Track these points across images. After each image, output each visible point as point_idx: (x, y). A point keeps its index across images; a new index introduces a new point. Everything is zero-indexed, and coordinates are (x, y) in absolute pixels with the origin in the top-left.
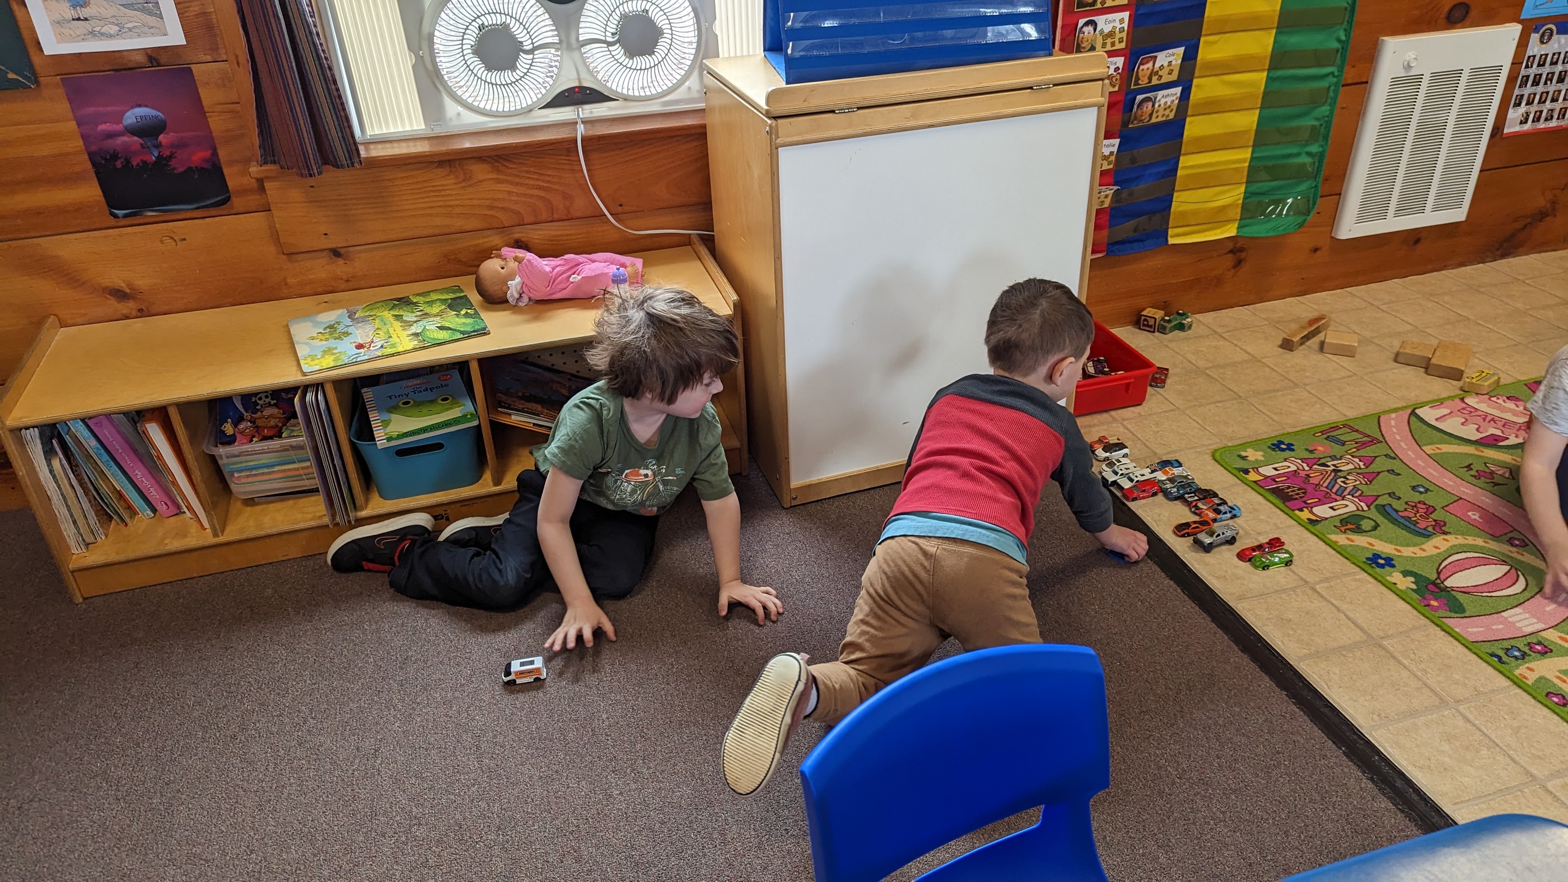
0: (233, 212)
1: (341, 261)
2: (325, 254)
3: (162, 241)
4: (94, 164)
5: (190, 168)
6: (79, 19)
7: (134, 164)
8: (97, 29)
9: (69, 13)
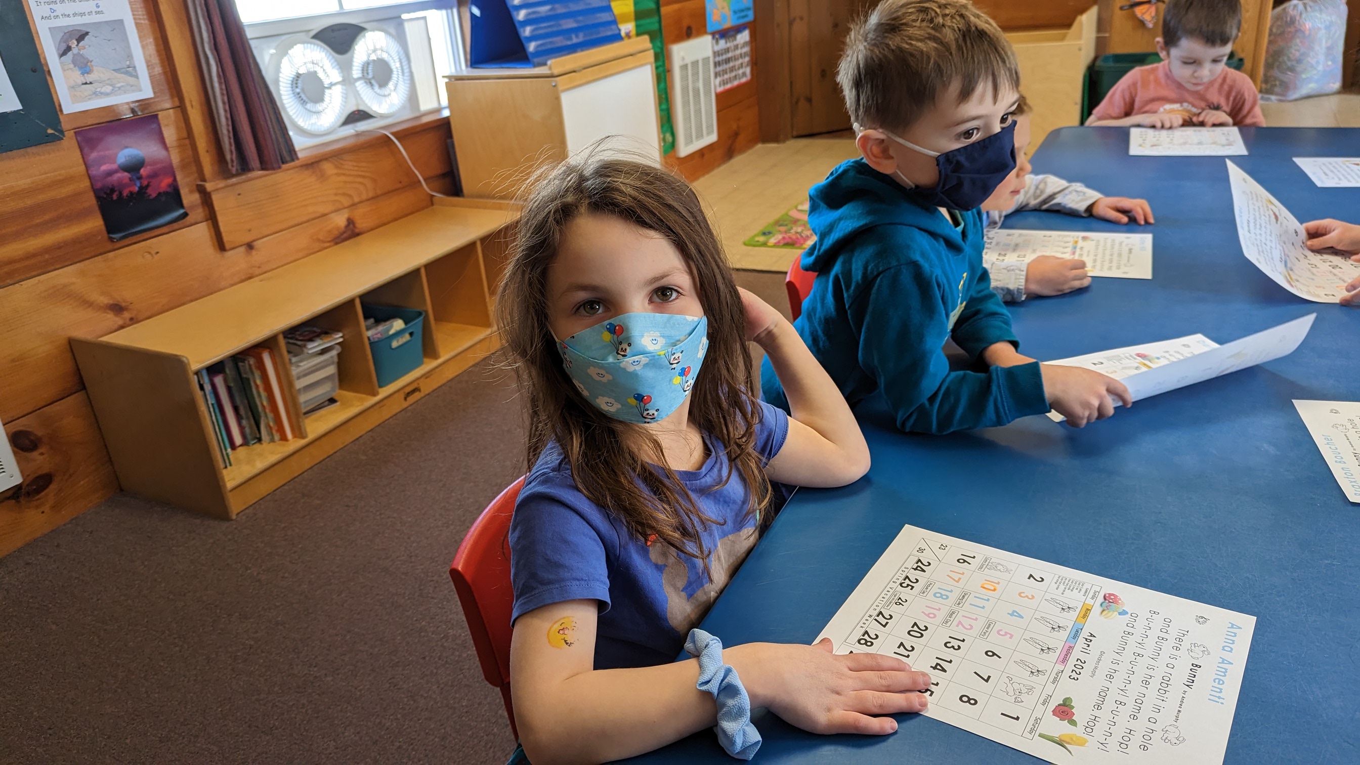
0: (188, 223)
1: (254, 252)
2: (242, 249)
3: (143, 257)
4: (98, 198)
5: (159, 194)
6: (86, 83)
7: (125, 194)
8: (98, 90)
9: (80, 79)
